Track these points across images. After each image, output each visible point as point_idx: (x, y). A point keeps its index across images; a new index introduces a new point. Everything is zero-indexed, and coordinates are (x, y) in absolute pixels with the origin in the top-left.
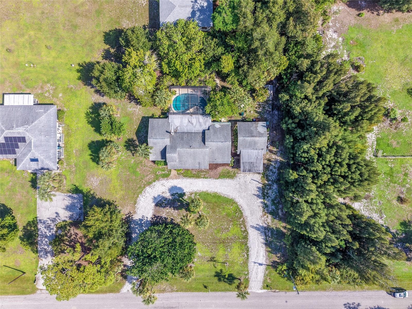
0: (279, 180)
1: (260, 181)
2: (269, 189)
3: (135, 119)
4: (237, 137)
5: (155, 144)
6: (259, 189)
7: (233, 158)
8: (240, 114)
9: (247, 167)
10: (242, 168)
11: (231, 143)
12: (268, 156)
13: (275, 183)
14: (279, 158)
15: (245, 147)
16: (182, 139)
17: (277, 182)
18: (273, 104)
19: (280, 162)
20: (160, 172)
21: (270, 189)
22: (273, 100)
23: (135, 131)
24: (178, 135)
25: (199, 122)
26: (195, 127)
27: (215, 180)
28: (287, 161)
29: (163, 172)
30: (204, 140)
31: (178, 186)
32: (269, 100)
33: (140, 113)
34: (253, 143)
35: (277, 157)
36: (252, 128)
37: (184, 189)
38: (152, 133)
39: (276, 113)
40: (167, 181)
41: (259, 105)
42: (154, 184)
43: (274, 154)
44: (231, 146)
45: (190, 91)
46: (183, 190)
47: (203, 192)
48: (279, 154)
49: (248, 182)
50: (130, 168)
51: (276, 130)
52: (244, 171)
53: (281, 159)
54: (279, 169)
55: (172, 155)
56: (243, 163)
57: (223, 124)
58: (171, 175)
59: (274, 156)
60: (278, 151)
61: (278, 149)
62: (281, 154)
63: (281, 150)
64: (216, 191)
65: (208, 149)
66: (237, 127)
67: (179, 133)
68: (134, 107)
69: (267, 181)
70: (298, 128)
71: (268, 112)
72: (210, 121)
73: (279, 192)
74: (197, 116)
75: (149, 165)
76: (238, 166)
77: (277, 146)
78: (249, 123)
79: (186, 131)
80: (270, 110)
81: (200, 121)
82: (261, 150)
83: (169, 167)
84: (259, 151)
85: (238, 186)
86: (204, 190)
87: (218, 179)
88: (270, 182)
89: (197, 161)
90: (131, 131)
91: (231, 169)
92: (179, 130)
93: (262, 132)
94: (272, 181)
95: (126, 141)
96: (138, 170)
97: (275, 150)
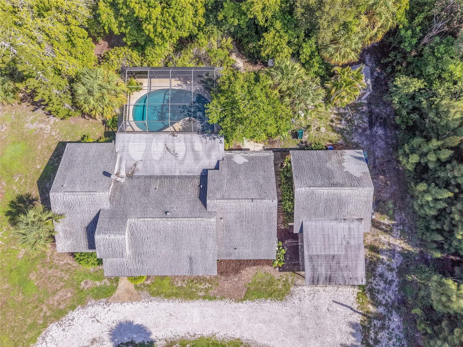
0: (403, 302)
1: (355, 306)
2: (380, 328)
3: (40, 147)
4: (291, 188)
5: (69, 206)
6: (353, 328)
7: (281, 244)
8: (295, 135)
9: (322, 271)
10: (308, 273)
11: (276, 202)
12: (370, 240)
13: (394, 312)
14: (400, 244)
15: (314, 214)
16: (146, 192)
17: (399, 308)
18: (371, 113)
19: (401, 254)
20: (90, 283)
21: (383, 327)
22: (369, 104)
23: (37, 177)
24: (136, 182)
25: (193, 151)
26: (182, 162)
27: (234, 304)
28: (421, 252)
29: (98, 283)
30: (203, 197)
31: (135, 323)
32: (361, 105)
33: (54, 133)
34: (335, 203)
35: (392, 240)
36: (329, 165)
37: (152, 330)
38: (64, 179)
39: (380, 132)
40: (107, 309)
41: (337, 114)
42: (71, 315)
43: (386, 231)
44: (275, 211)
45: (175, 84)
46: (150, 334)
47: (202, 338)
48: (396, 232)
49: (324, 309)
50: (11, 271)
51: (384, 173)
52: (315, 281)
53: (404, 245)
54: (402, 271)
55: (112, 237)
56: (311, 258)
57: (254, 155)
58: (118, 292)
59: (385, 238)
60: (393, 225)
61: (395, 220)
62: (402, 231)
63: (402, 223)
64: (237, 336)
65: (213, 220)
66: (290, 162)
67: (139, 177)
68: (42, 121)
69: (372, 304)
70: (455, 162)
71: (360, 131)
72: (222, 147)
73: (407, 336)
74: (188, 136)
75: (62, 263)
76: (294, 265)
77: (391, 212)
78: (321, 152)
79: (157, 172)
80: (366, 125)
81: (196, 148)
82: (356, 223)
83: (107, 268)
84: (352, 226)
85: (296, 321)
86: (206, 333)
87: (242, 300)
88: (381, 310)
89: (186, 253)
90: (26, 177)
91: (277, 274)
92: (141, 171)
93: (358, 175)
94: (386, 305)
95: (12, 202)
96: (33, 278)
97: (386, 221)
